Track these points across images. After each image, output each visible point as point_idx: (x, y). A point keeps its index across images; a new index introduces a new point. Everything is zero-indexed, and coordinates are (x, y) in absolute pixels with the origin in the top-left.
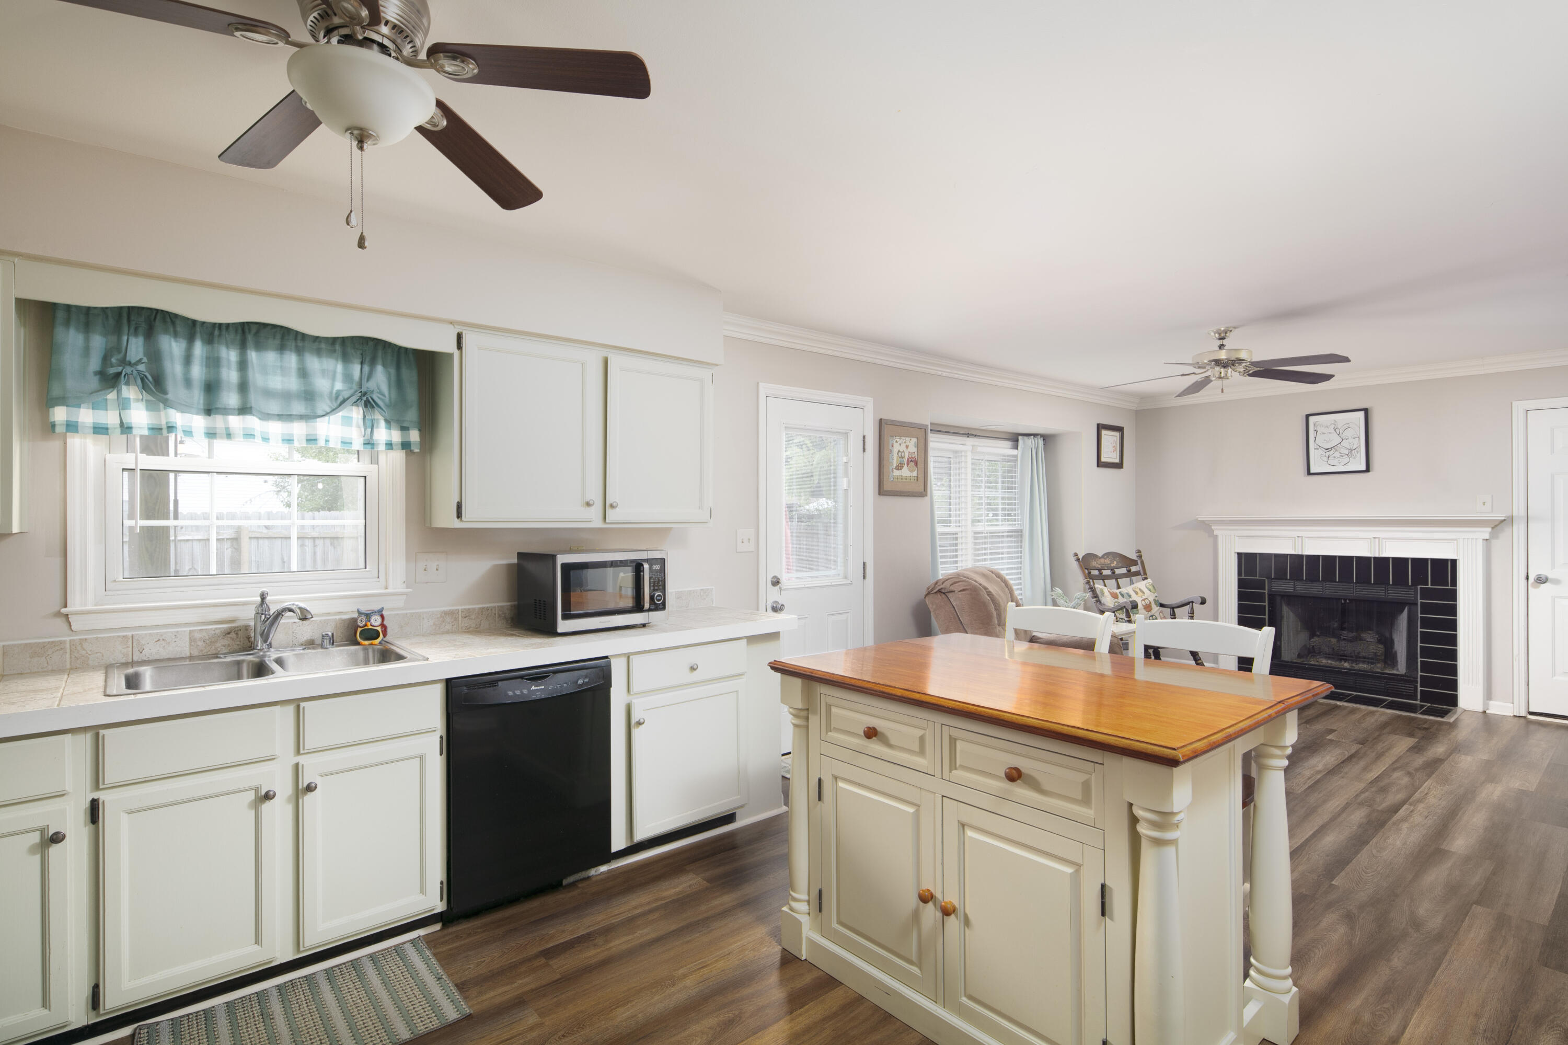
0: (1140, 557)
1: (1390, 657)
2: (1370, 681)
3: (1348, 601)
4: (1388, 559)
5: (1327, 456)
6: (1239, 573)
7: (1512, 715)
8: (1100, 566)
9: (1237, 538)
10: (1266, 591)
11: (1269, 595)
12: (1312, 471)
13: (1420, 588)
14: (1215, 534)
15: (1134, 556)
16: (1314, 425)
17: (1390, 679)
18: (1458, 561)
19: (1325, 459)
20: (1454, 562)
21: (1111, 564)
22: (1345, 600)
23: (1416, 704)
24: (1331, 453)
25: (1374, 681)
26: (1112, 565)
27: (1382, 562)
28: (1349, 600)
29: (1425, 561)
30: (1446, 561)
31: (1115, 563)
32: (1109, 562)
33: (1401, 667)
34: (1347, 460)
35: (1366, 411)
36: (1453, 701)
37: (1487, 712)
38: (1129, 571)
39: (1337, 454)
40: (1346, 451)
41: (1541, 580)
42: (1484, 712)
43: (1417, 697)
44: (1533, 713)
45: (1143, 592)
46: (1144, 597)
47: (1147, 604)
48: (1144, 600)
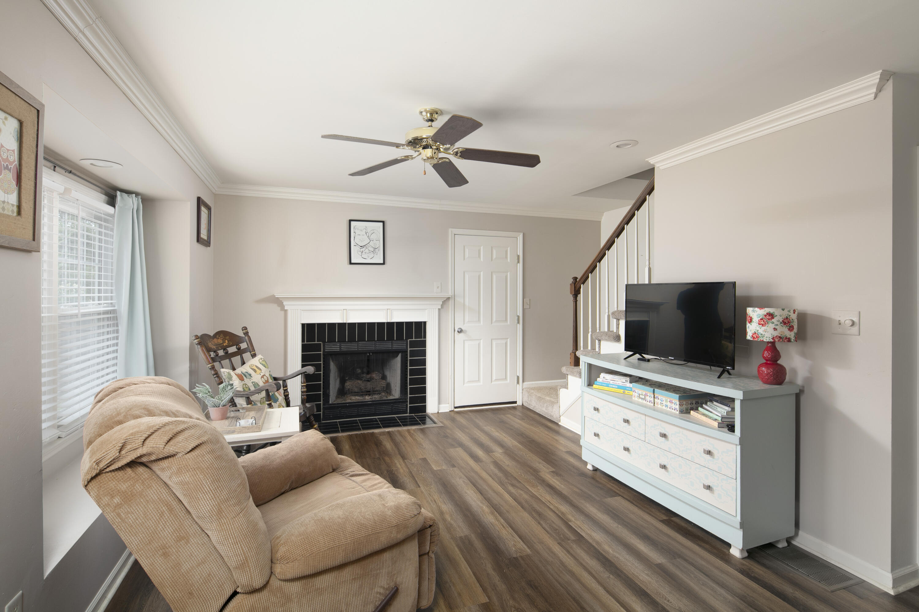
0: (246, 334)
1: (388, 389)
2: (384, 407)
3: (371, 354)
4: (393, 323)
5: (361, 251)
6: (303, 340)
7: (449, 411)
8: (215, 347)
9: (302, 312)
10: (322, 353)
11: (323, 355)
12: (352, 262)
13: (410, 341)
14: (285, 309)
15: (241, 334)
16: (354, 228)
17: (395, 403)
18: (427, 323)
19: (360, 253)
20: (425, 323)
21: (223, 343)
22: (369, 353)
23: (407, 416)
24: (363, 249)
25: (386, 406)
27: (390, 325)
28: (372, 353)
29: (402, 323)
30: (421, 322)
31: (227, 341)
32: (221, 342)
33: (396, 393)
34: (372, 255)
35: (384, 222)
36: (424, 409)
37: (439, 412)
38: (239, 349)
39: (367, 251)
40: (372, 249)
41: (460, 331)
42: (438, 412)
43: (407, 411)
44: (456, 408)
45: (261, 370)
46: (262, 374)
47: (266, 381)
48: (262, 377)
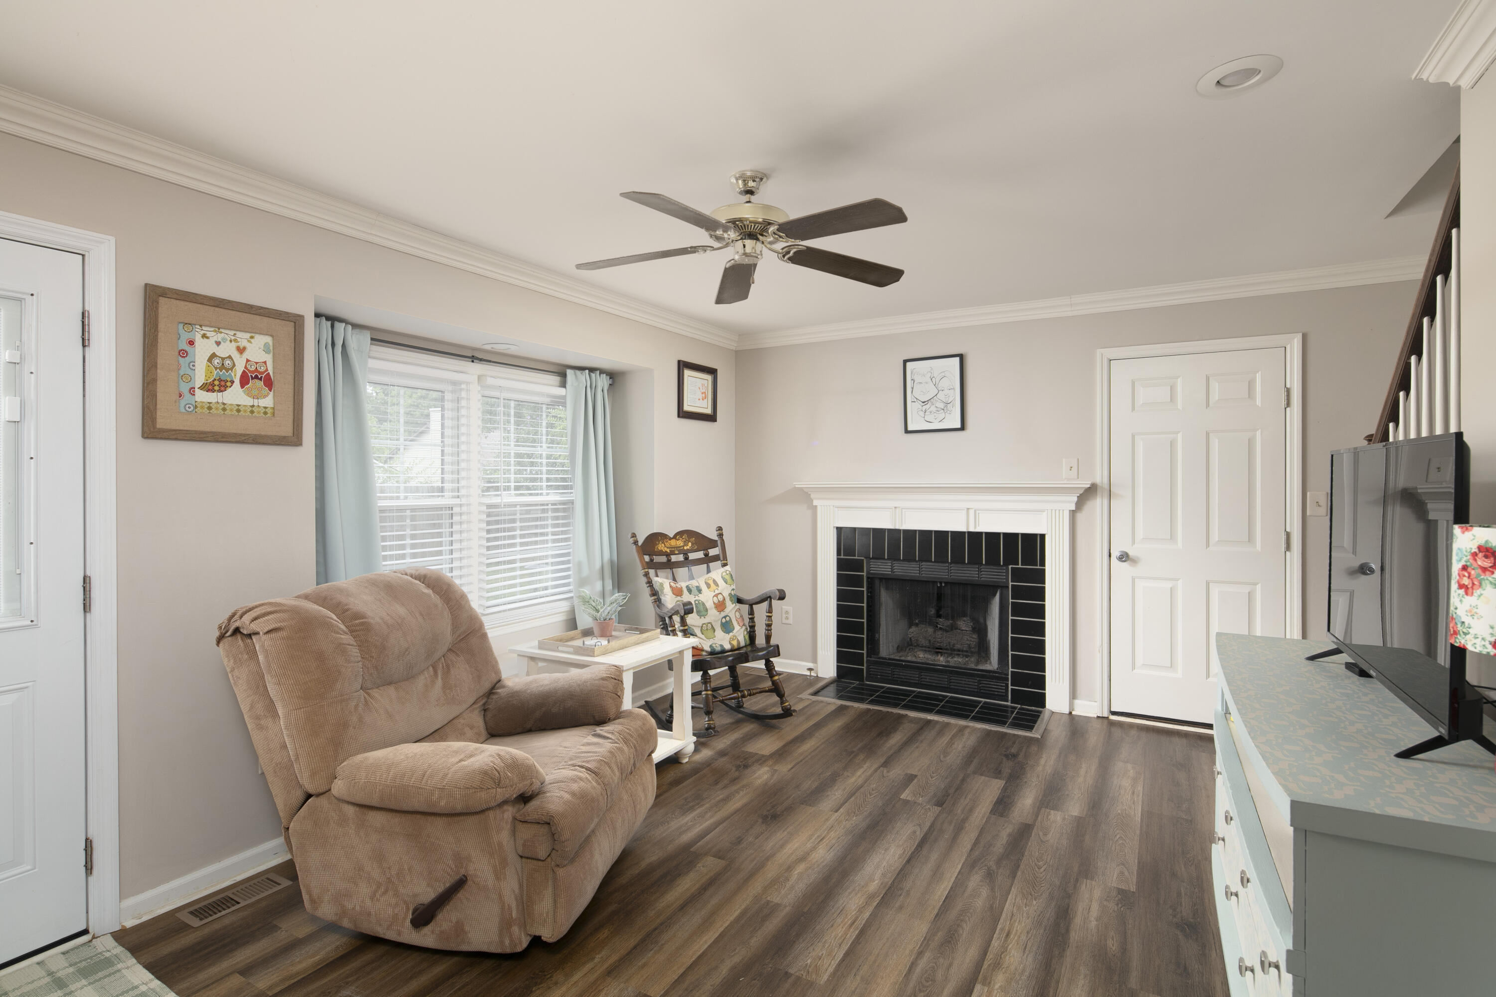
0: (721, 536)
1: (983, 648)
2: (964, 679)
3: (943, 585)
4: (980, 534)
5: (924, 410)
6: (839, 553)
7: (1095, 716)
8: (668, 550)
9: (836, 509)
10: (865, 574)
11: (868, 578)
12: (910, 429)
13: (1012, 568)
14: (814, 504)
15: (713, 536)
16: (912, 373)
17: (983, 676)
18: (1046, 536)
19: (922, 414)
20: (1043, 536)
21: (683, 546)
22: (941, 583)
23: (1006, 706)
24: (927, 407)
25: (967, 680)
26: (685, 548)
27: (975, 537)
28: (945, 583)
29: (1015, 535)
30: (1035, 536)
31: (690, 544)
32: (682, 545)
33: (993, 664)
34: (943, 415)
35: (961, 357)
36: (1041, 700)
37: (1073, 713)
38: (706, 555)
39: (933, 409)
40: (942, 405)
41: (1124, 557)
42: (1070, 713)
43: (1008, 697)
44: (1114, 713)
45: (717, 585)
46: (717, 592)
47: (719, 601)
48: (716, 596)
